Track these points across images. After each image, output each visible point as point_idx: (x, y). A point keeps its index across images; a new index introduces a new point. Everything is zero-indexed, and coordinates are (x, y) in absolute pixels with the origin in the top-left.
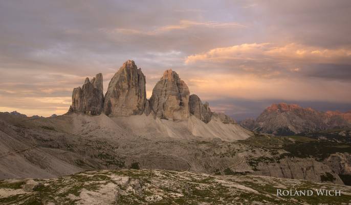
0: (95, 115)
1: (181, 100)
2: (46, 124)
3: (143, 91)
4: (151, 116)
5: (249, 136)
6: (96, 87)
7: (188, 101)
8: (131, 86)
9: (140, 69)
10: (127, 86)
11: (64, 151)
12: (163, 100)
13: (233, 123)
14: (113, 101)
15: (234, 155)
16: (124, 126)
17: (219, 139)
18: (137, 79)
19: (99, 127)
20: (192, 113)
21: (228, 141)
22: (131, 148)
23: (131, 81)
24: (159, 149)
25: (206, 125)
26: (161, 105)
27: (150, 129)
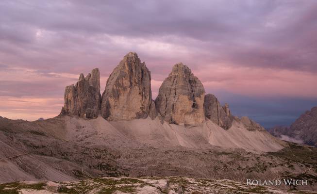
0: (91, 118)
1: (194, 101)
2: (34, 129)
3: (147, 90)
4: (157, 120)
5: (282, 148)
6: (92, 85)
7: (203, 102)
8: (134, 84)
9: (144, 63)
10: (129, 84)
11: (59, 160)
12: (172, 100)
13: (261, 131)
14: (112, 101)
15: (265, 170)
16: (126, 132)
17: (242, 149)
18: (140, 76)
19: (96, 133)
20: (208, 116)
21: (254, 152)
22: (136, 157)
23: (134, 77)
24: (169, 160)
25: (225, 132)
26: (169, 107)
27: (156, 136)
